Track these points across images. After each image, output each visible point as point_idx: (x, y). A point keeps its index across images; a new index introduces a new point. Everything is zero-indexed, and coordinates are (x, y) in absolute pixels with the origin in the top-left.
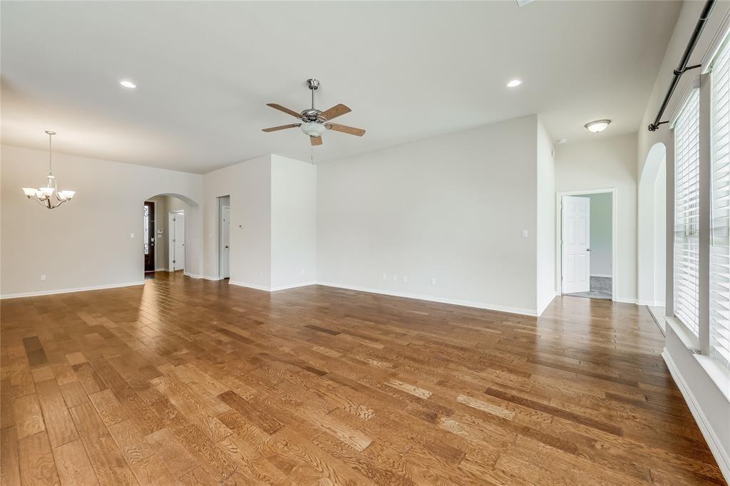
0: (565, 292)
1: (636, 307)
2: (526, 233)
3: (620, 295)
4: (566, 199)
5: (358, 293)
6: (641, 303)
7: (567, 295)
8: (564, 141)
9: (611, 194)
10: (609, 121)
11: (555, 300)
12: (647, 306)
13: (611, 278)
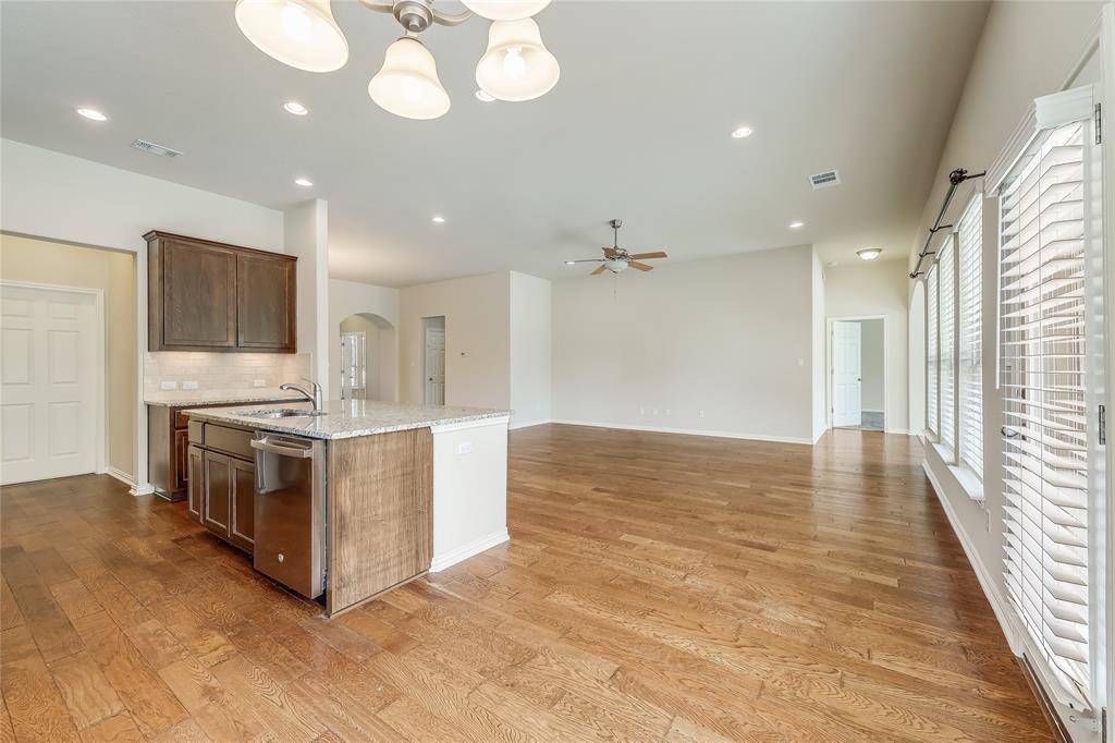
0: (835, 425)
1: (907, 436)
2: (801, 363)
3: (892, 427)
4: (836, 324)
5: (610, 430)
6: (912, 433)
7: (839, 428)
8: (835, 264)
9: (883, 320)
10: (880, 250)
11: (826, 433)
12: (917, 436)
13: (883, 414)
